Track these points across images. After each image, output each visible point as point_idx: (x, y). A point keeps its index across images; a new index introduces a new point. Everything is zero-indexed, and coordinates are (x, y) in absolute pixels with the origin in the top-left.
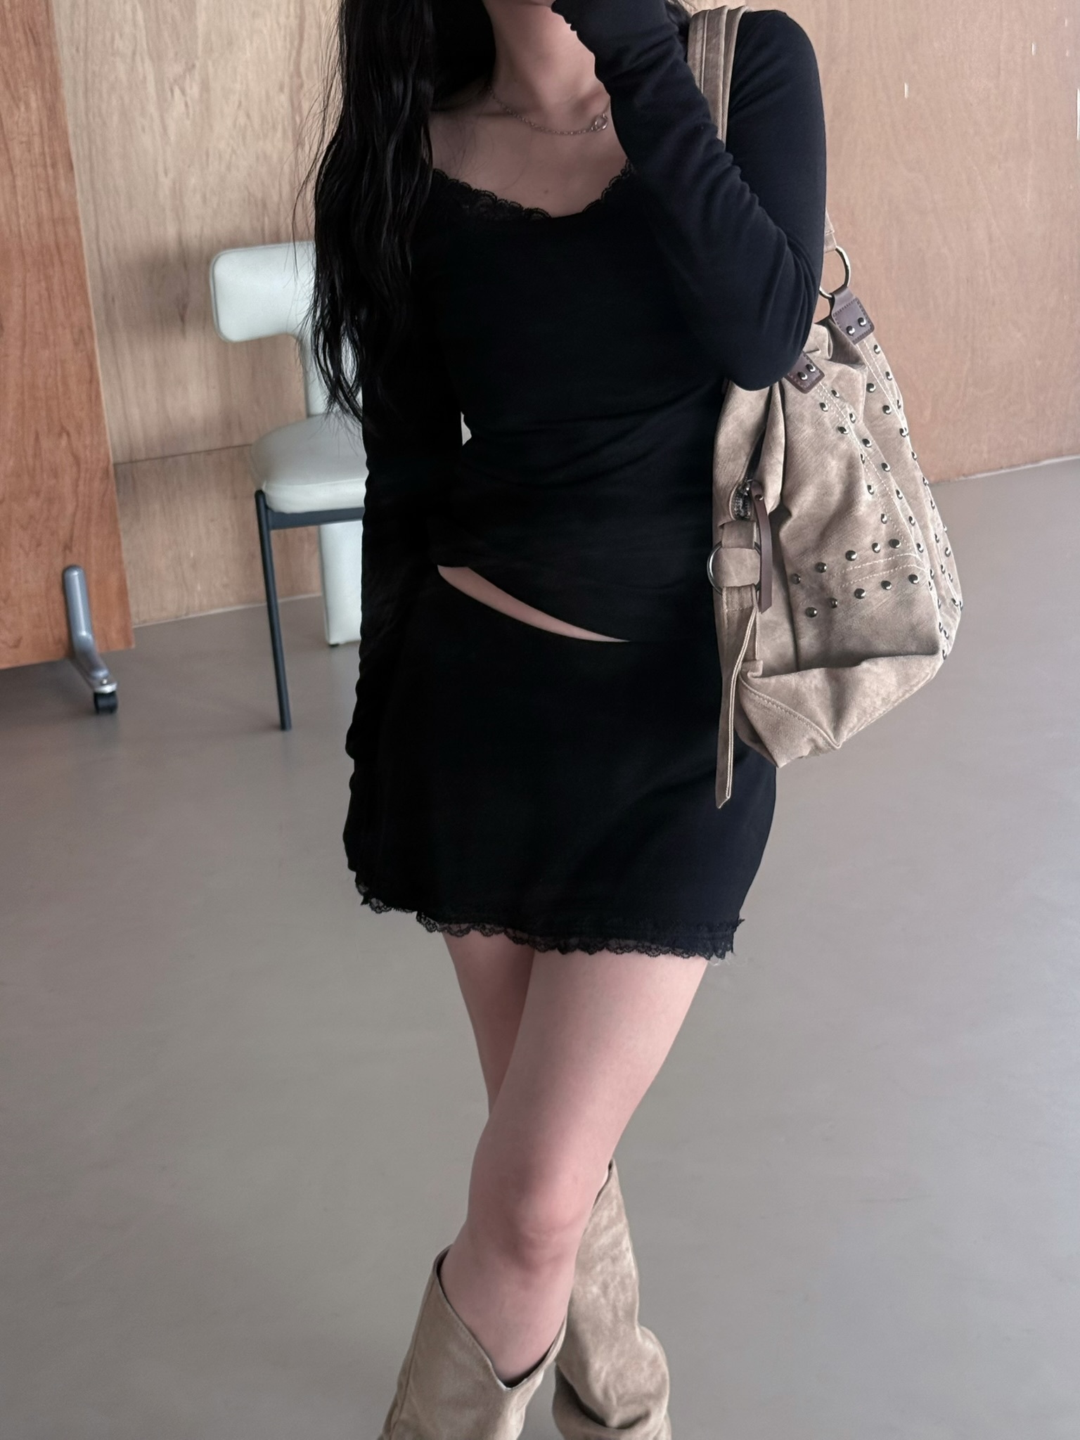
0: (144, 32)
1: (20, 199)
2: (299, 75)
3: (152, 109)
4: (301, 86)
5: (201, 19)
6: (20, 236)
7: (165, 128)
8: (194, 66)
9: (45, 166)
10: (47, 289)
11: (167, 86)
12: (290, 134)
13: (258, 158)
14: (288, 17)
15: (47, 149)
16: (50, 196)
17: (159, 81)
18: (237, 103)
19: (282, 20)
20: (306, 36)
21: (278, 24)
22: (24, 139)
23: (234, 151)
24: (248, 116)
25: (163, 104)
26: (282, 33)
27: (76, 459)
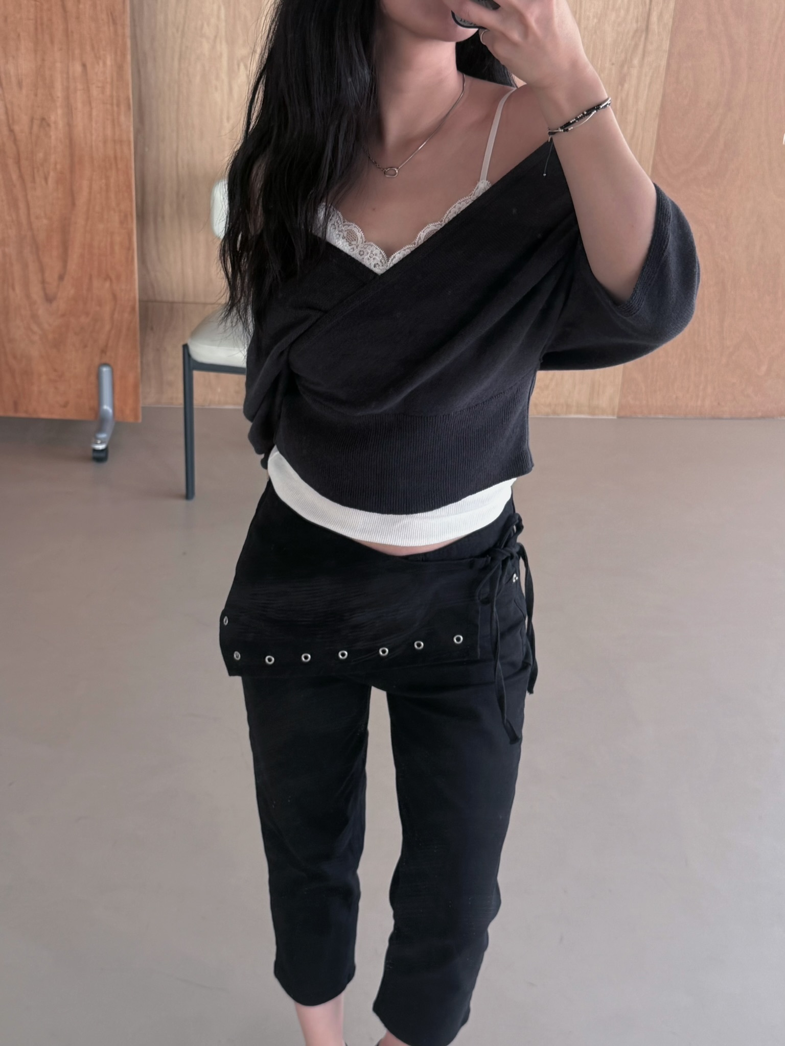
0: (224, 24)
1: (93, 123)
6: (92, 148)
9: (112, 105)
10: (106, 184)
16: (114, 125)
22: (100, 85)
27: (115, 297)
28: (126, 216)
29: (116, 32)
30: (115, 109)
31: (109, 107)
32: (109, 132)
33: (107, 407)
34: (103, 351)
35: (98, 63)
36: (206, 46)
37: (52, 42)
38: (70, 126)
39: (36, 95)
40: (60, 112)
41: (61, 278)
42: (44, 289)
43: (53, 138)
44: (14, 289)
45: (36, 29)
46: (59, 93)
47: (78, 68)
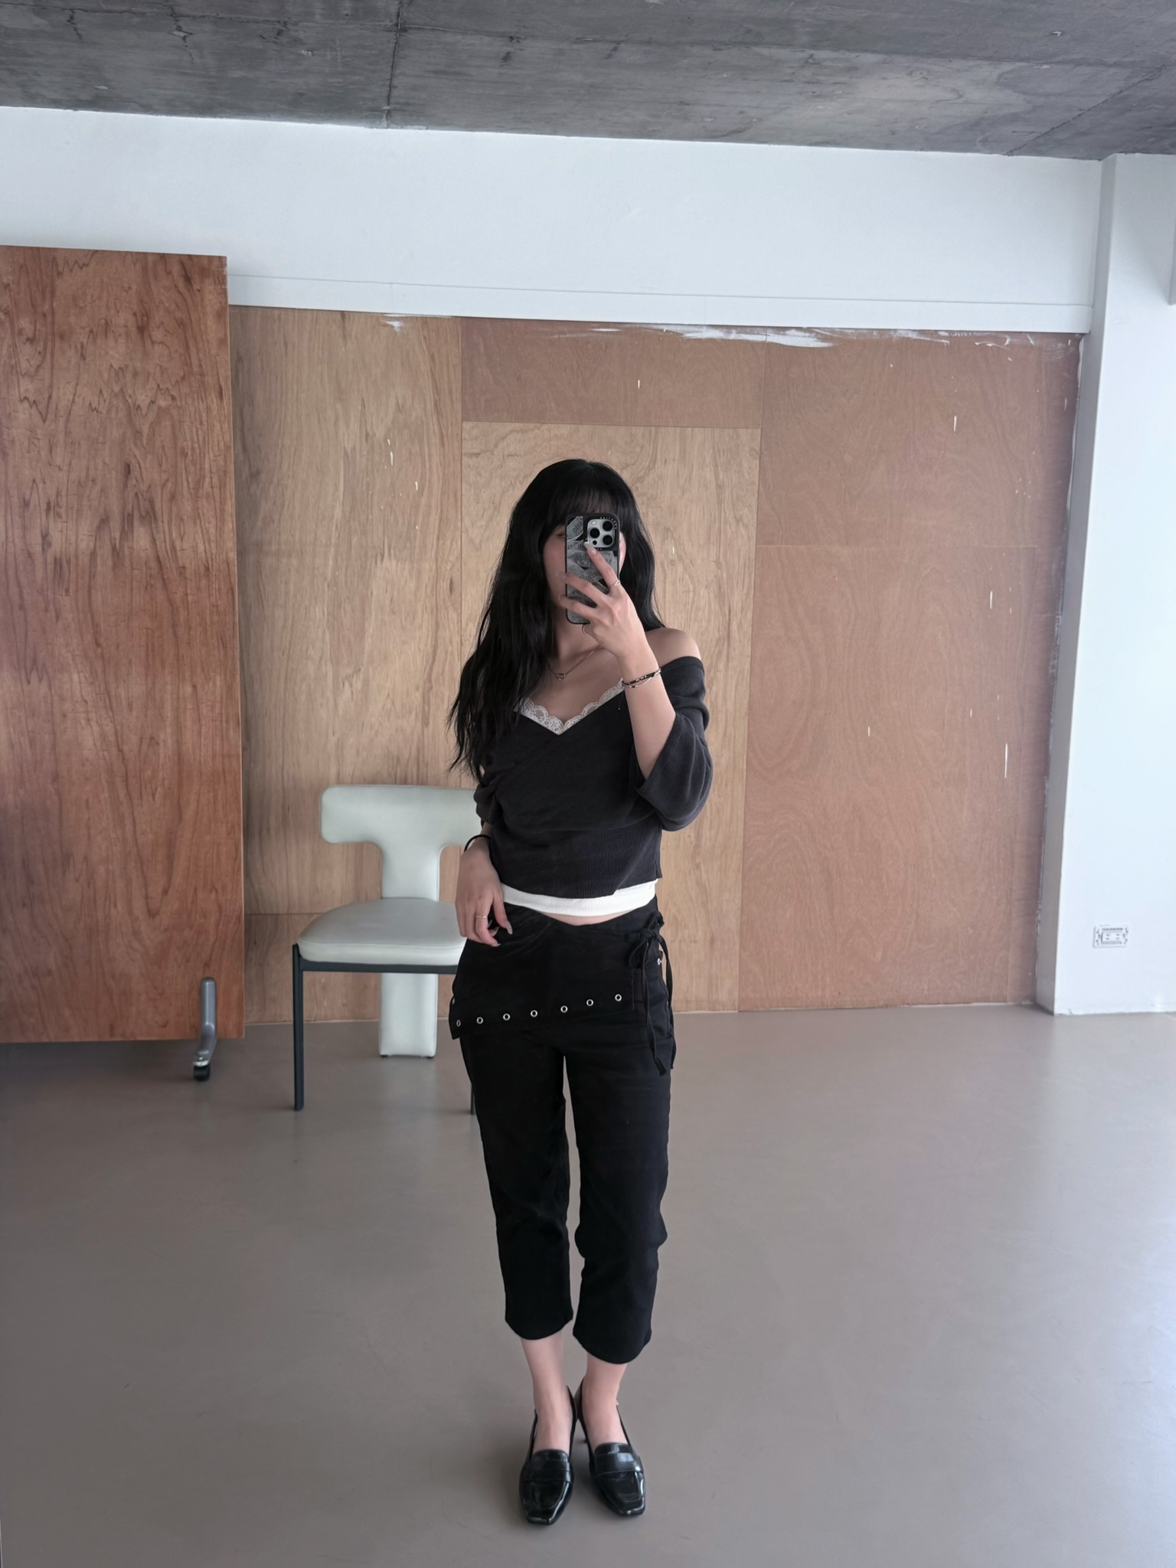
0: (329, 647)
1: (202, 739)
2: (430, 680)
3: (329, 694)
4: (431, 688)
5: (368, 641)
6: (200, 763)
7: (336, 706)
8: (360, 670)
9: (221, 721)
10: (214, 797)
11: (340, 680)
12: (420, 717)
13: (397, 730)
14: (426, 645)
15: (223, 711)
16: (223, 740)
17: (336, 677)
18: (386, 695)
19: (422, 647)
20: (437, 658)
21: (419, 649)
22: (209, 704)
23: (381, 724)
24: (393, 703)
25: (337, 690)
27: (220, 907)
28: (233, 827)
29: (226, 655)
30: (224, 725)
31: (218, 723)
32: (218, 748)
33: (209, 1024)
34: (207, 965)
35: (208, 685)
36: (311, 669)
37: (163, 667)
38: (179, 743)
39: (146, 716)
40: (169, 730)
41: (165, 892)
42: (147, 904)
43: (162, 756)
44: (115, 906)
45: (147, 655)
46: (169, 713)
47: (189, 689)
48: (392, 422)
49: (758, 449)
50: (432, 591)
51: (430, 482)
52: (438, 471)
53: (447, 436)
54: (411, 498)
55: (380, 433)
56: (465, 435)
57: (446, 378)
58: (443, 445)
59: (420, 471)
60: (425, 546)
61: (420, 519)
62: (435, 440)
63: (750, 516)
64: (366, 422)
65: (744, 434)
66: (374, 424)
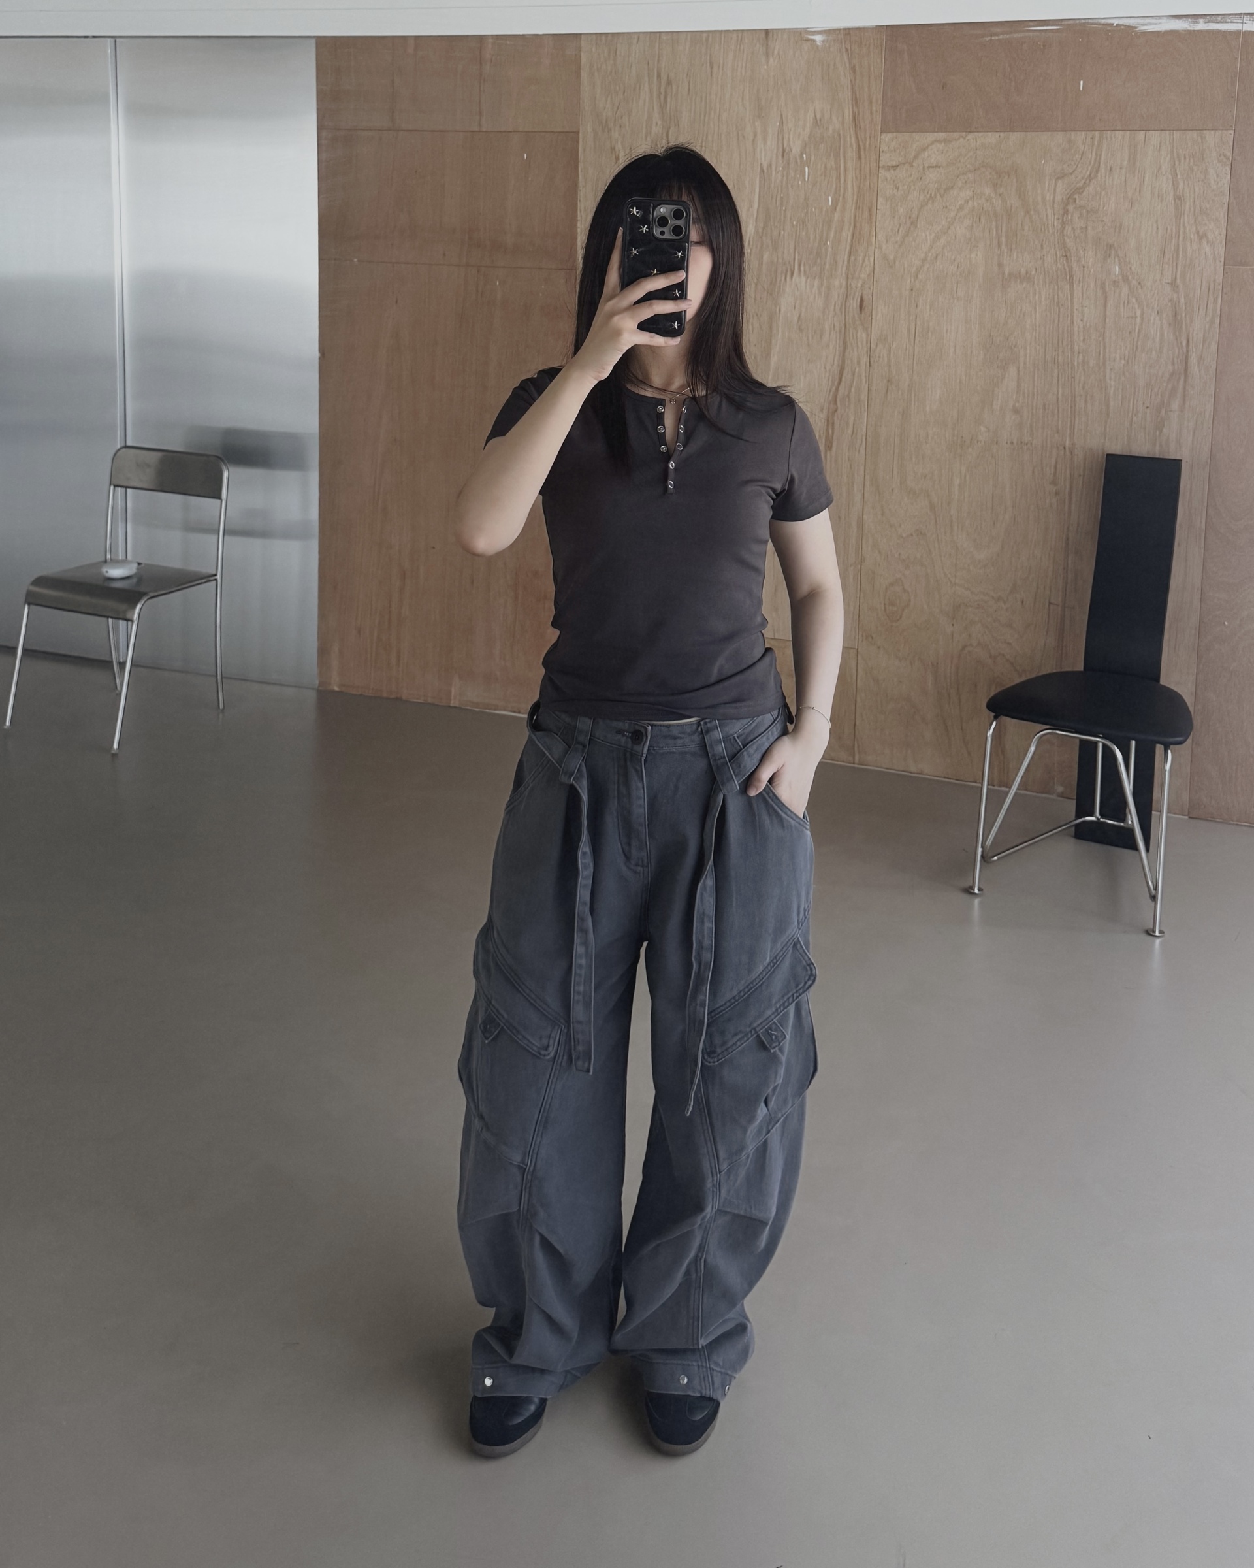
2: (835, 402)
4: (836, 410)
5: (774, 360)
14: (832, 365)
19: (828, 367)
20: (843, 379)
21: (825, 368)
26: (827, 375)
48: (809, 138)
49: (1229, 154)
50: (841, 309)
51: (844, 197)
52: (853, 185)
53: (865, 149)
54: (824, 213)
55: (796, 149)
56: (884, 147)
57: (866, 89)
58: (860, 158)
59: (834, 186)
60: (836, 262)
61: (832, 234)
62: (852, 153)
63: (1217, 233)
64: (783, 139)
65: (1211, 138)
66: (791, 139)
